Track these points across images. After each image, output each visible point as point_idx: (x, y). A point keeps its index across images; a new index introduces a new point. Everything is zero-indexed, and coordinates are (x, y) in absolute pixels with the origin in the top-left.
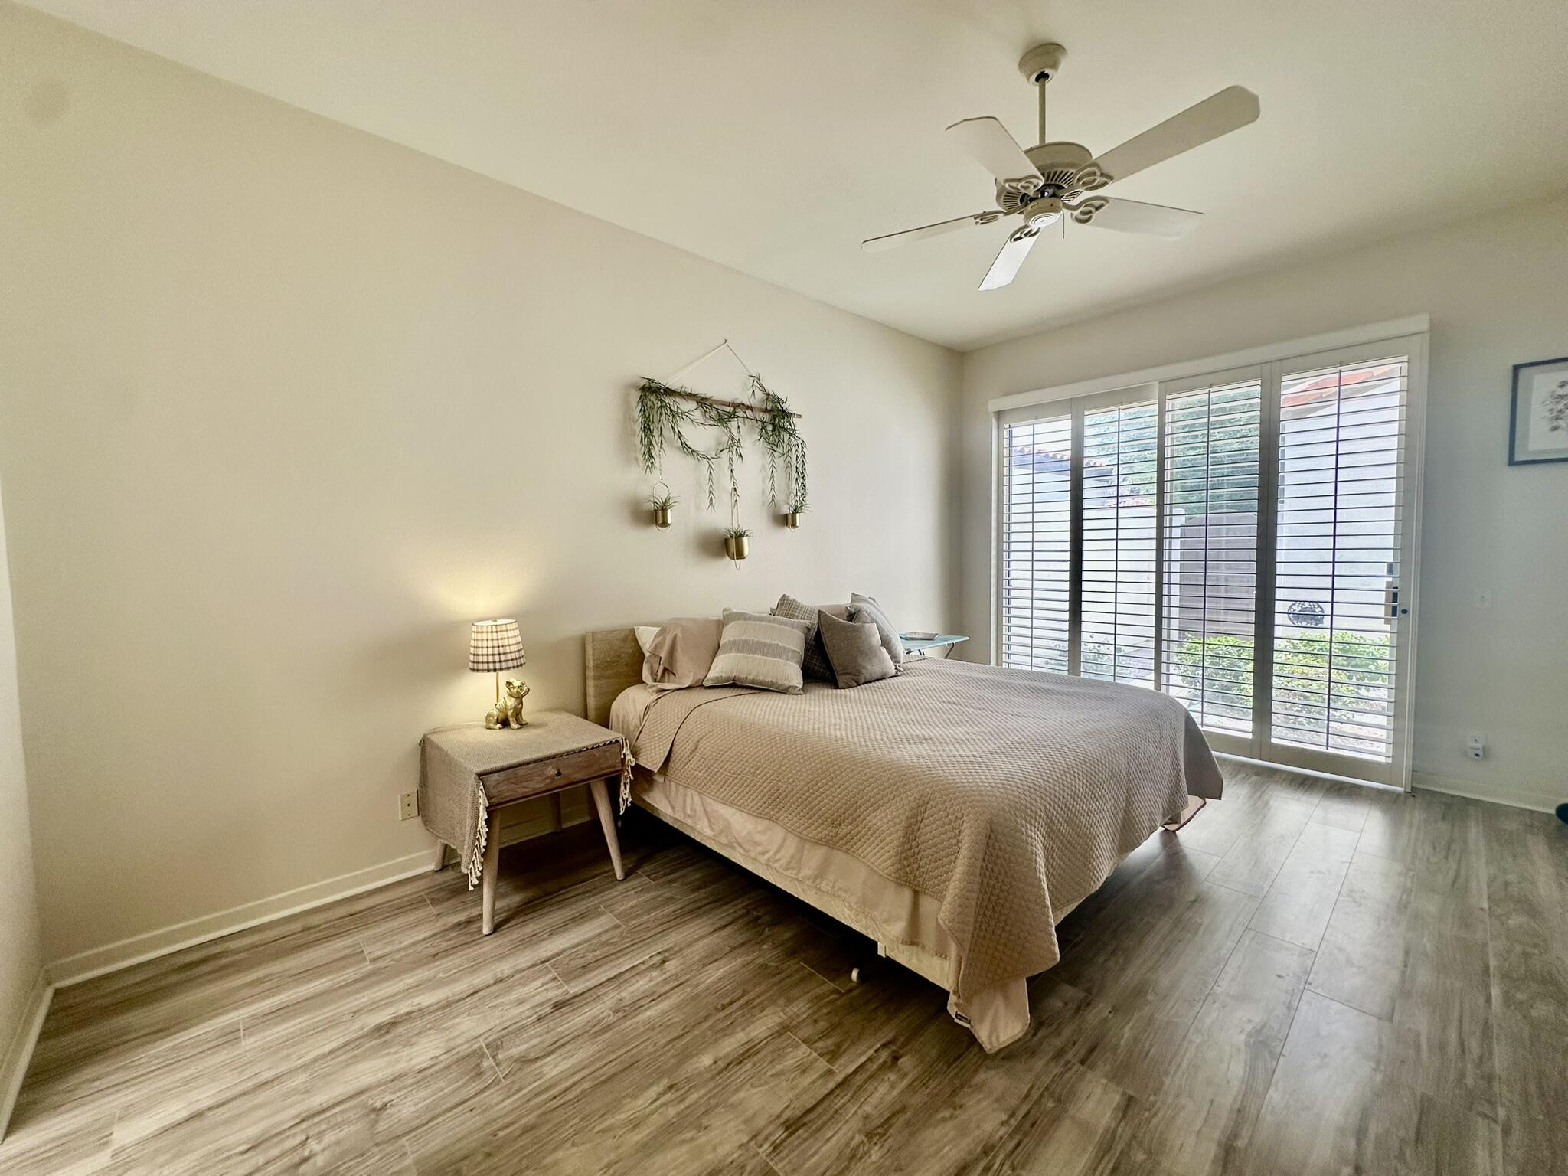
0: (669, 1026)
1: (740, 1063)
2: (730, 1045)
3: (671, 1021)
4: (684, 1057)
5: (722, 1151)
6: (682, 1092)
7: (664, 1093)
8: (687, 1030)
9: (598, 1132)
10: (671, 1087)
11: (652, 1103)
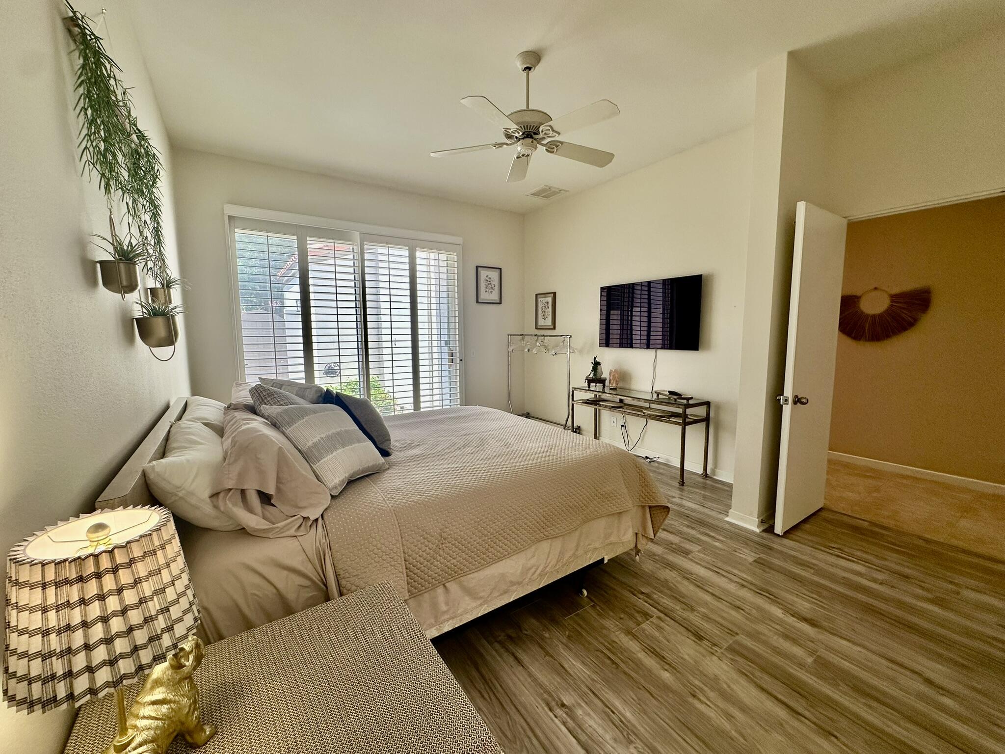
0: (639, 699)
1: (663, 657)
2: (650, 662)
3: (635, 698)
4: (666, 688)
5: (725, 667)
6: (695, 689)
7: (699, 699)
8: (641, 687)
9: (746, 740)
10: (694, 696)
11: (709, 706)
